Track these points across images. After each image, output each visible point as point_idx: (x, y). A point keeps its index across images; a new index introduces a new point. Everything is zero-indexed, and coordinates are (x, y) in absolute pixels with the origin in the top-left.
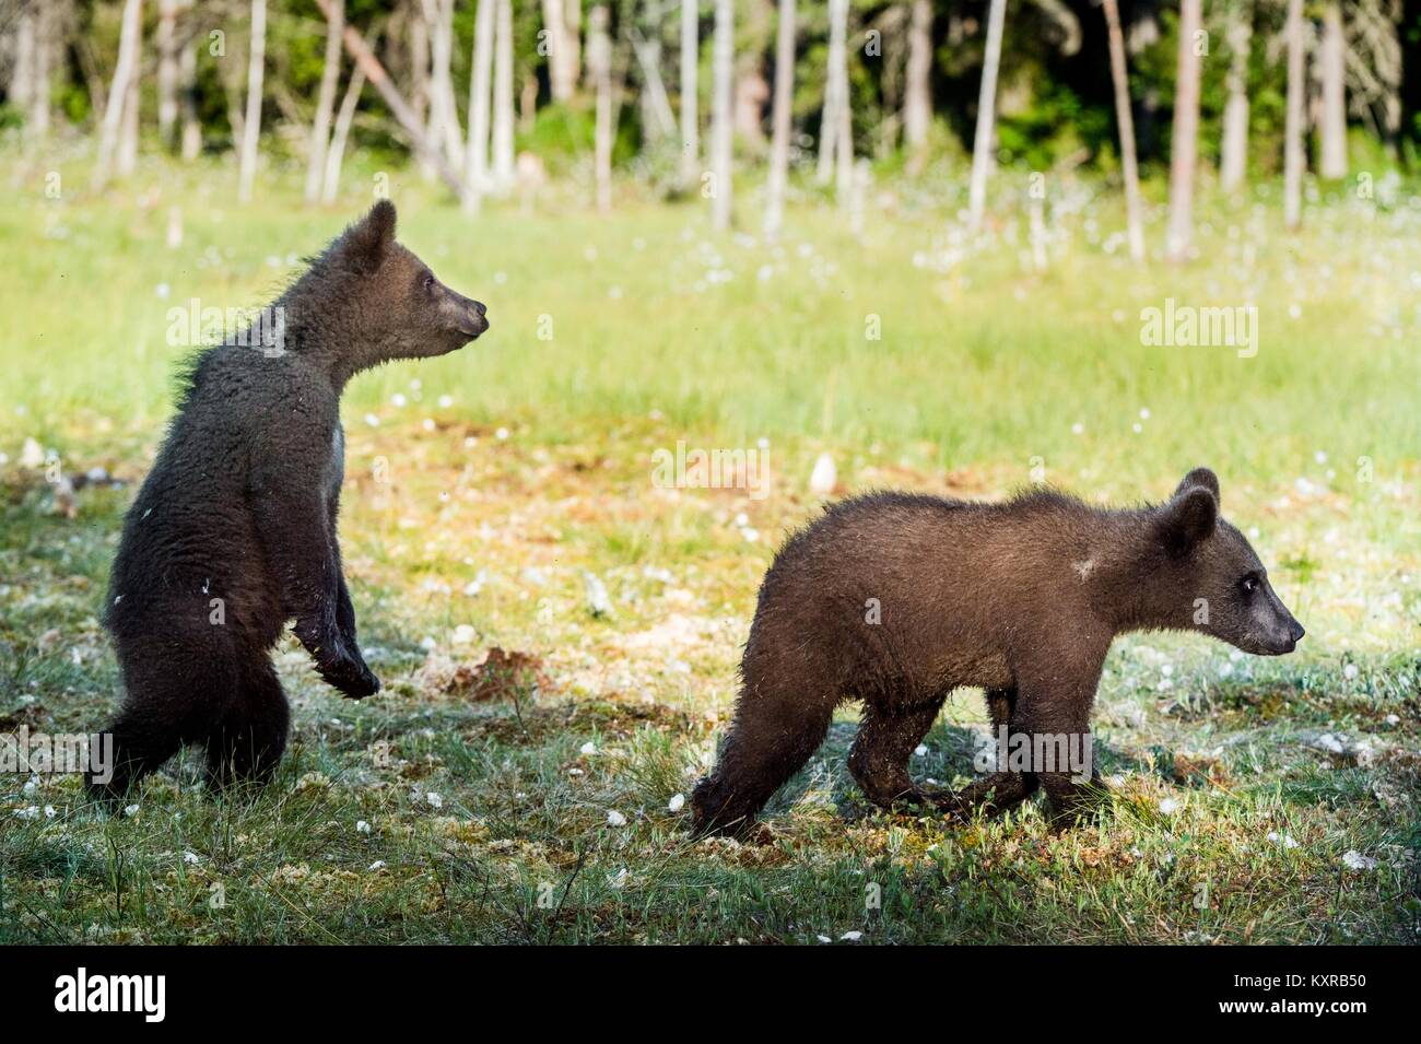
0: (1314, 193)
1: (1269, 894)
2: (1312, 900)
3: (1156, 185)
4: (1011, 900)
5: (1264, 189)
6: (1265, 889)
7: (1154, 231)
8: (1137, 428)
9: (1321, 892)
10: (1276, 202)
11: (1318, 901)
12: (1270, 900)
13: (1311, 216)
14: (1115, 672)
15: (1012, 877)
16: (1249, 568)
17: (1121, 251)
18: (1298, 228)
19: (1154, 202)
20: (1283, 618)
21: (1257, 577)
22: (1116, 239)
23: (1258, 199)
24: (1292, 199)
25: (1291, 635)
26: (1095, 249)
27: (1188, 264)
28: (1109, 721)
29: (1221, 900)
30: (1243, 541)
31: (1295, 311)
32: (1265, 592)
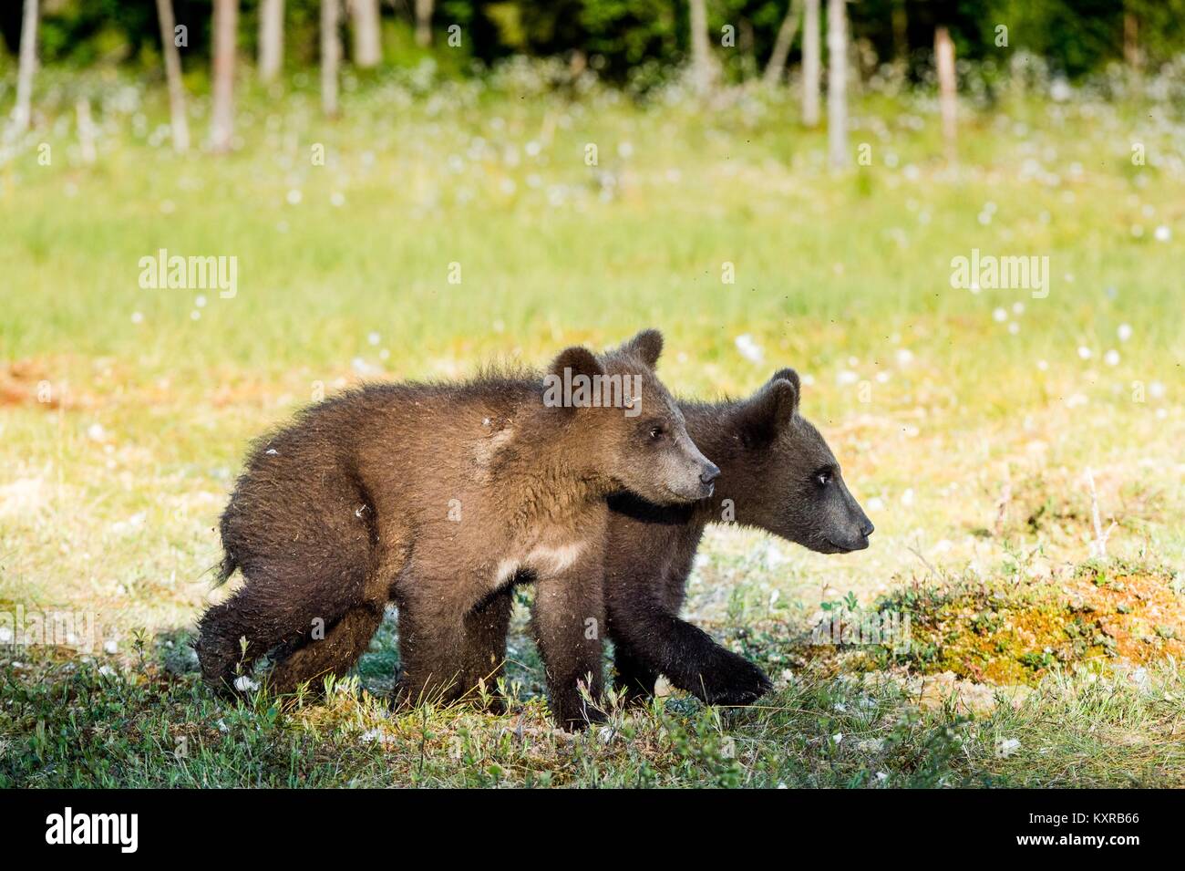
0: (351, 82)
1: (353, 763)
2: (396, 768)
3: (196, 78)
4: (105, 777)
5: (303, 79)
6: (349, 758)
7: (197, 124)
8: (195, 315)
9: (404, 760)
10: (314, 92)
11: (401, 768)
12: (354, 769)
13: (351, 105)
14: (188, 553)
15: (104, 755)
16: (822, 462)
17: (167, 142)
18: (338, 116)
19: (195, 94)
20: (854, 513)
21: (830, 471)
22: (161, 132)
23: (294, 89)
24: (329, 88)
25: (861, 530)
26: (142, 142)
27: (232, 154)
28: (185, 601)
29: (308, 770)
30: (817, 436)
31: (338, 199)
32: (838, 487)
